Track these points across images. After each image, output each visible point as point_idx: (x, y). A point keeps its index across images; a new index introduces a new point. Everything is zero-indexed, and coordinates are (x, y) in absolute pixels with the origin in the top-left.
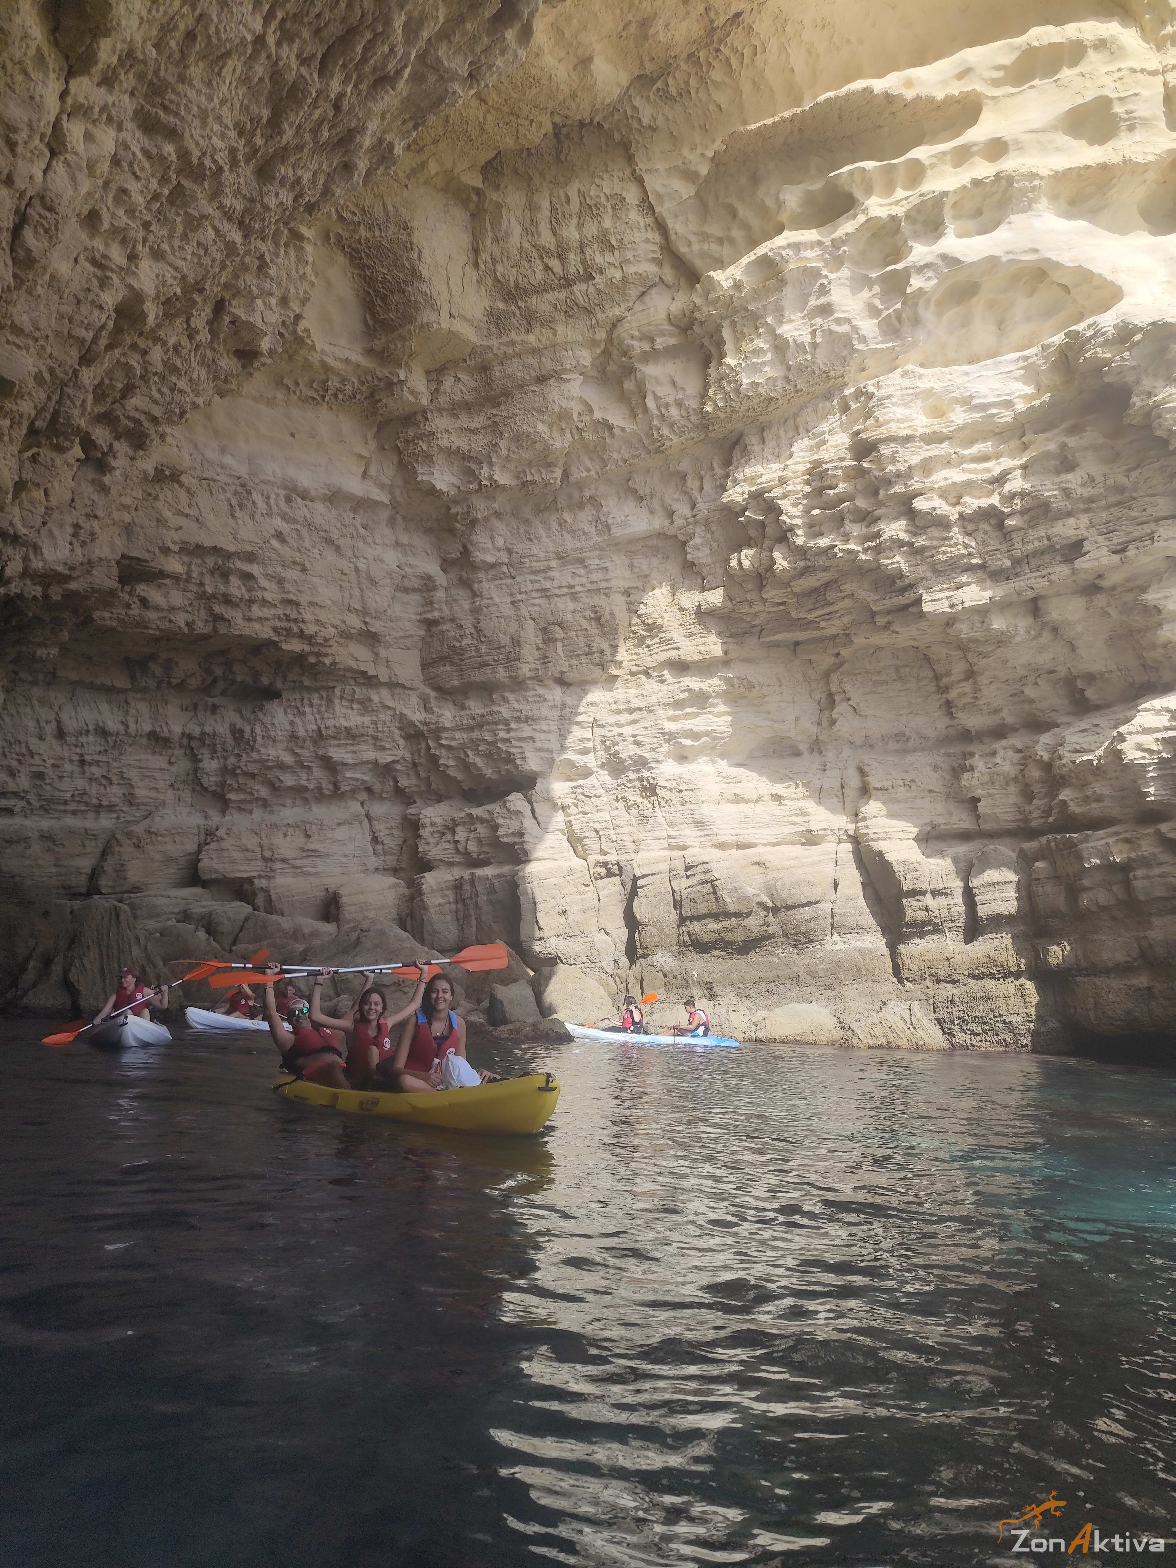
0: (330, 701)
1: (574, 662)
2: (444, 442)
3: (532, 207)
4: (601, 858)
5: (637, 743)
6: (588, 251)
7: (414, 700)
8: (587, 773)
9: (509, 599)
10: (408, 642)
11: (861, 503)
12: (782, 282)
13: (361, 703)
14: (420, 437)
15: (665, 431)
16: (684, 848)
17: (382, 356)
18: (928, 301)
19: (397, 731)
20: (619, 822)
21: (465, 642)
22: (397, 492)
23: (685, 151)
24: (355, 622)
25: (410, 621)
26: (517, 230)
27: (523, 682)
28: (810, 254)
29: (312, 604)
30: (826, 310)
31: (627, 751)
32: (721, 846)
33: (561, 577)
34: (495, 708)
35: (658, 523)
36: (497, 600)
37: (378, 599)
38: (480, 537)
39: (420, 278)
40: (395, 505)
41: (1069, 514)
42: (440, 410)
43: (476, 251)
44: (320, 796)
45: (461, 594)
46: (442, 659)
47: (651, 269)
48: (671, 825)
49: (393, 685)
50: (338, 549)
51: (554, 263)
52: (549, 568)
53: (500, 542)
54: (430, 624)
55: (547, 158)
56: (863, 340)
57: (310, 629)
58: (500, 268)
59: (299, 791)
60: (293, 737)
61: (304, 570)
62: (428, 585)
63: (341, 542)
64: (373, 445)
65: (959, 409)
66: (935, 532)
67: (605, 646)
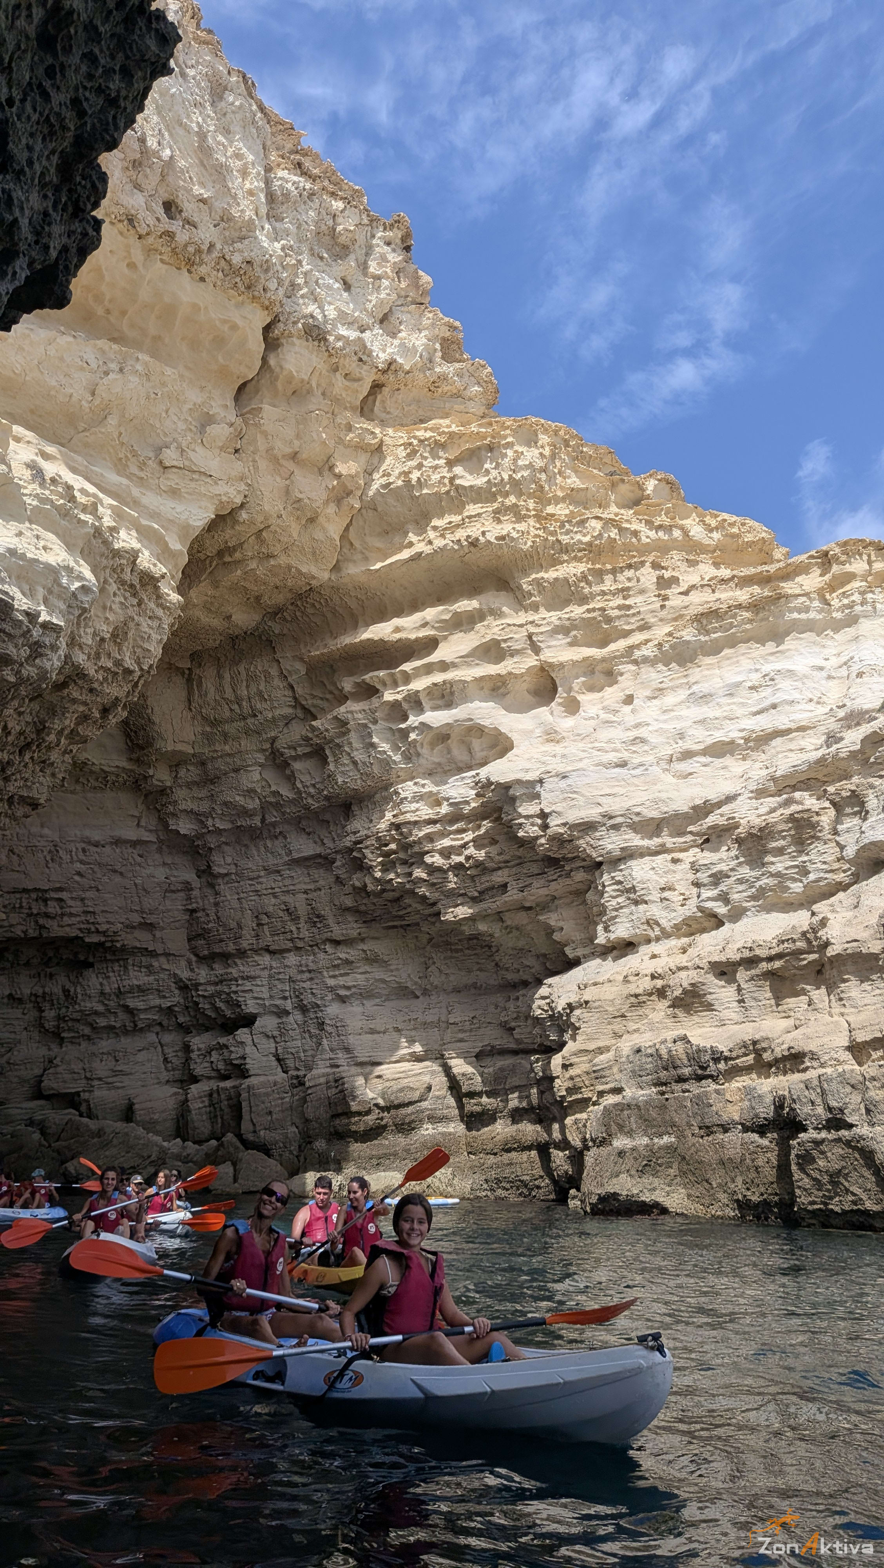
0: (126, 968)
1: (276, 938)
2: (182, 807)
3: (220, 676)
4: (295, 1073)
5: (312, 993)
6: (253, 701)
7: (183, 963)
8: (287, 1013)
9: (236, 897)
10: (177, 924)
11: (401, 855)
12: (349, 731)
13: (145, 967)
14: (170, 803)
15: (310, 801)
16: (338, 1066)
17: (138, 761)
18: (422, 744)
19: (173, 985)
20: (306, 1048)
21: (211, 925)
22: (160, 833)
23: (302, 646)
24: (136, 918)
25: (178, 910)
26: (212, 690)
27: (245, 951)
28: (360, 716)
29: (103, 911)
30: (373, 745)
31: (308, 999)
32: (362, 1064)
33: (267, 882)
34: (230, 970)
35: (319, 850)
36: (229, 897)
37: (149, 903)
38: (216, 858)
39: (154, 723)
40: (160, 841)
41: (500, 868)
42: (181, 786)
43: (189, 700)
44: (126, 1032)
45: (209, 891)
46: (199, 936)
47: (289, 711)
48: (332, 1050)
49: (167, 955)
50: (121, 874)
51: (235, 707)
52: (259, 877)
53: (229, 860)
54: (193, 911)
55: (227, 648)
56: (395, 762)
57: (103, 927)
58: (204, 711)
59: (110, 1028)
60: (102, 993)
61: (98, 890)
62: (187, 887)
63: (123, 870)
64: (141, 807)
65: (446, 803)
66: (437, 875)
67: (294, 928)
